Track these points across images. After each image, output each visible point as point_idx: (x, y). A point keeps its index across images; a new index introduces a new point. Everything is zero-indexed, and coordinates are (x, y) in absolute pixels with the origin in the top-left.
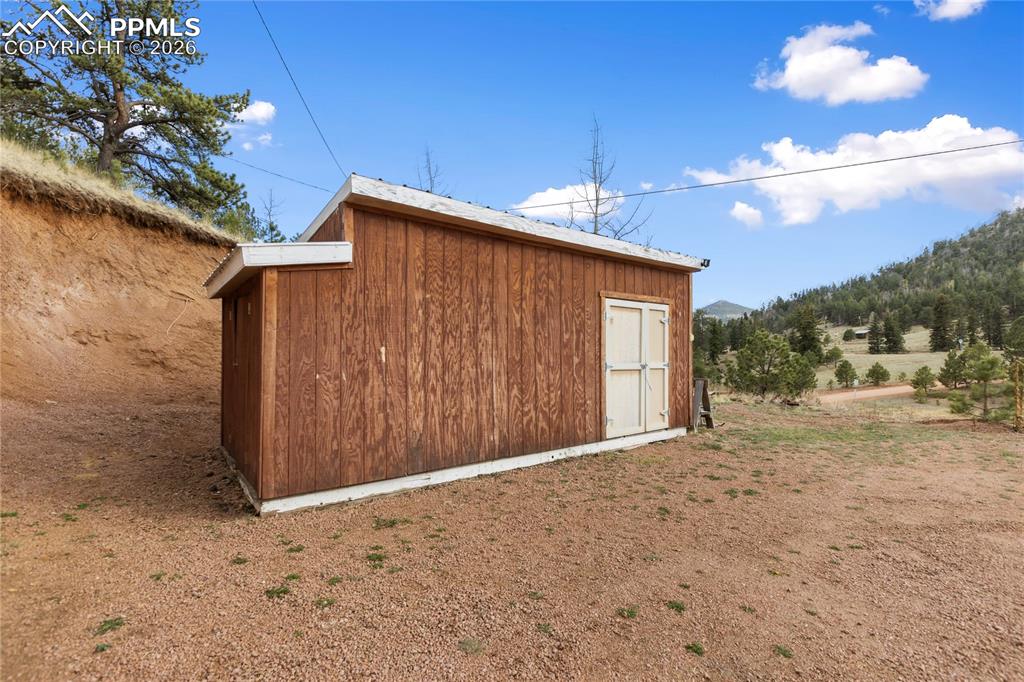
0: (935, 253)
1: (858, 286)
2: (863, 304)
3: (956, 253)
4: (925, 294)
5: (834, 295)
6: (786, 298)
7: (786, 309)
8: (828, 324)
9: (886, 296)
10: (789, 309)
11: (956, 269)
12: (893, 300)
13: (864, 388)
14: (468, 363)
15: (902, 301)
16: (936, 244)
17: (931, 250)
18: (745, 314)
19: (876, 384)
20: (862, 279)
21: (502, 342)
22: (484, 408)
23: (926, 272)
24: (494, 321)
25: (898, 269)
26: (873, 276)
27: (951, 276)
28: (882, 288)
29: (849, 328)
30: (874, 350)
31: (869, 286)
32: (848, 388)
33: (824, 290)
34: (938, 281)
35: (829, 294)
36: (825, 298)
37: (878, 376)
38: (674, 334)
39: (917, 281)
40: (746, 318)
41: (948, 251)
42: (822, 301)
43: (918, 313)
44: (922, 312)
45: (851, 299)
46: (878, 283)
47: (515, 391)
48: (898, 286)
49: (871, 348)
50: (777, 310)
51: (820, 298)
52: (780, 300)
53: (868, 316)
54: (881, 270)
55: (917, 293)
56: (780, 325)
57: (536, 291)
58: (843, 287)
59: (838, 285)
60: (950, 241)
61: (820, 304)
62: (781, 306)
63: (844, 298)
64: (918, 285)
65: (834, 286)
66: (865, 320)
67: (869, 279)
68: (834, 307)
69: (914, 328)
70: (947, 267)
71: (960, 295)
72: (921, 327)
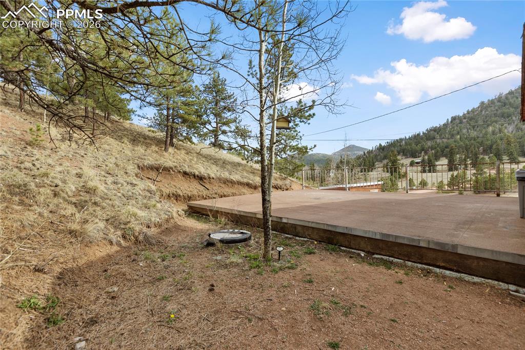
0: (451, 122)
1: (417, 138)
2: (419, 147)
3: (461, 122)
4: (447, 143)
5: (406, 143)
6: (383, 144)
7: (383, 150)
8: (403, 157)
9: (429, 143)
10: (385, 149)
11: (461, 130)
12: (432, 145)
15: (436, 146)
16: (452, 117)
17: (450, 120)
19: (423, 188)
20: (418, 135)
23: (447, 131)
25: (435, 130)
26: (423, 133)
27: (458, 133)
28: (427, 139)
29: (413, 159)
30: (423, 171)
31: (422, 138)
33: (401, 140)
34: (452, 136)
35: (403, 142)
36: (402, 144)
37: (423, 184)
39: (443, 136)
40: (365, 154)
41: (458, 121)
42: (400, 146)
43: (443, 151)
44: (445, 151)
45: (413, 145)
46: (426, 136)
48: (434, 138)
50: (379, 150)
51: (399, 144)
52: (380, 145)
53: (421, 153)
54: (427, 130)
55: (443, 142)
56: (381, 158)
58: (409, 138)
59: (407, 137)
60: (459, 116)
61: (399, 147)
62: (381, 148)
63: (410, 144)
64: (444, 138)
66: (420, 155)
67: (422, 134)
68: (406, 149)
69: (441, 158)
70: (457, 129)
71: (462, 143)
72: (444, 158)
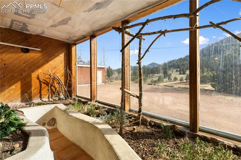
2: (181, 64)
13: (173, 81)
14: (80, 77)
18: (157, 66)
19: (175, 81)
20: (181, 58)
21: (83, 75)
22: (81, 80)
24: (82, 73)
26: (184, 58)
28: (185, 60)
29: (177, 69)
30: (180, 74)
31: (182, 60)
32: (170, 81)
38: (103, 74)
45: (179, 63)
47: (84, 79)
49: (179, 73)
57: (86, 71)
62: (165, 64)
65: (176, 59)
